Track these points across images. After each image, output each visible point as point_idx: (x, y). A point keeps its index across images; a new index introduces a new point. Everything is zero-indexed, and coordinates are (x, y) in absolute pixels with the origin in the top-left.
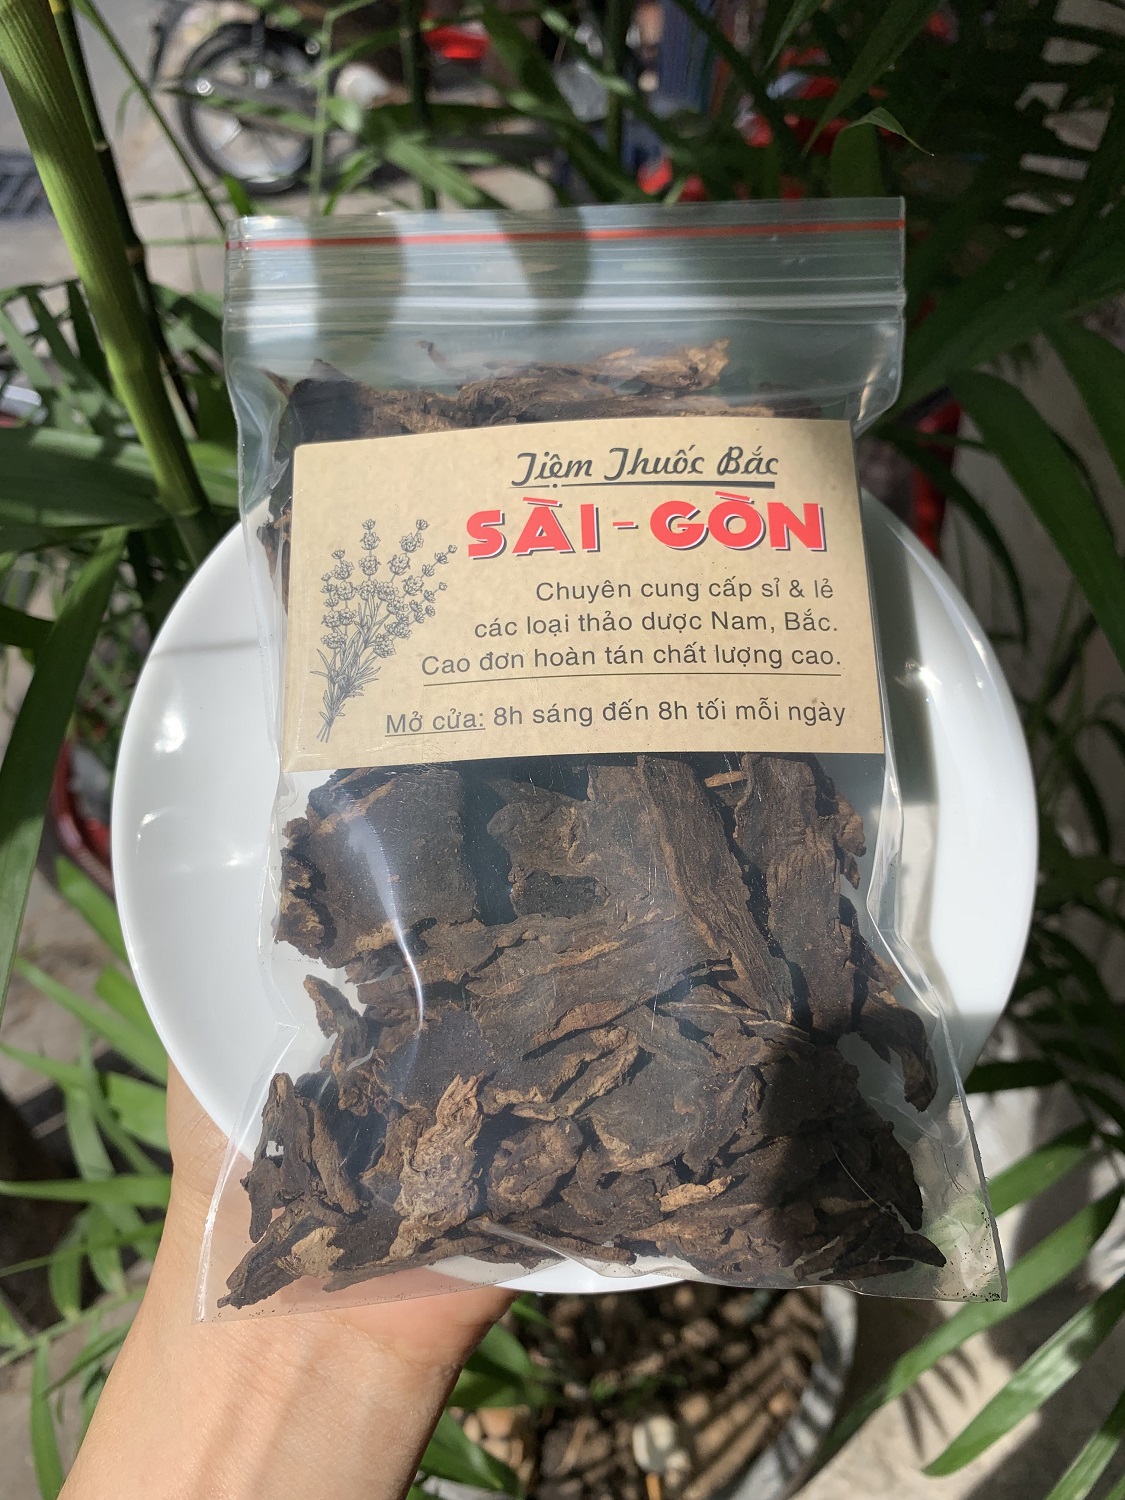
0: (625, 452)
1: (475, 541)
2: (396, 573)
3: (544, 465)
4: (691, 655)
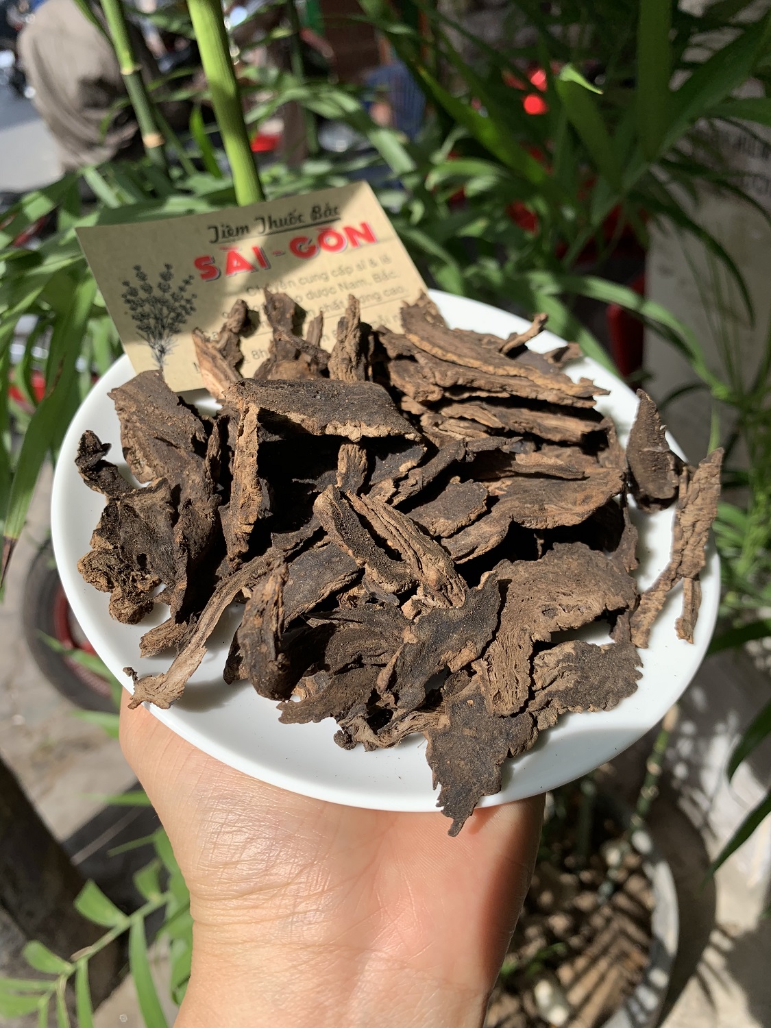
0: (263, 219)
1: (203, 272)
2: (165, 291)
3: (223, 231)
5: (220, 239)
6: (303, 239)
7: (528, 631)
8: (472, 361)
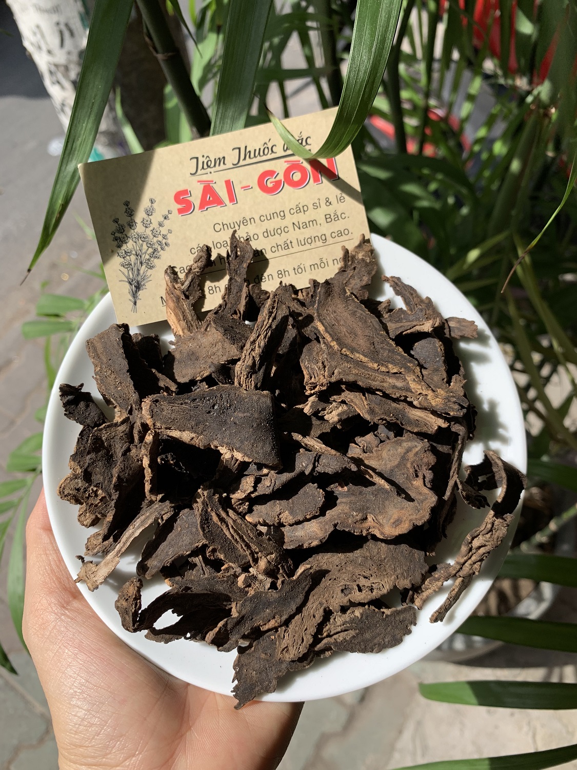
0: (239, 149)
1: (180, 207)
2: (146, 227)
3: (203, 162)
4: (287, 246)
5: (199, 172)
6: (271, 173)
7: (324, 605)
8: (361, 357)
